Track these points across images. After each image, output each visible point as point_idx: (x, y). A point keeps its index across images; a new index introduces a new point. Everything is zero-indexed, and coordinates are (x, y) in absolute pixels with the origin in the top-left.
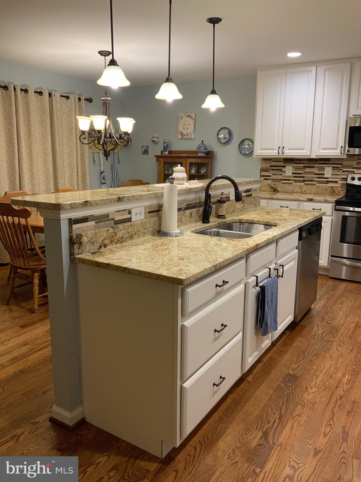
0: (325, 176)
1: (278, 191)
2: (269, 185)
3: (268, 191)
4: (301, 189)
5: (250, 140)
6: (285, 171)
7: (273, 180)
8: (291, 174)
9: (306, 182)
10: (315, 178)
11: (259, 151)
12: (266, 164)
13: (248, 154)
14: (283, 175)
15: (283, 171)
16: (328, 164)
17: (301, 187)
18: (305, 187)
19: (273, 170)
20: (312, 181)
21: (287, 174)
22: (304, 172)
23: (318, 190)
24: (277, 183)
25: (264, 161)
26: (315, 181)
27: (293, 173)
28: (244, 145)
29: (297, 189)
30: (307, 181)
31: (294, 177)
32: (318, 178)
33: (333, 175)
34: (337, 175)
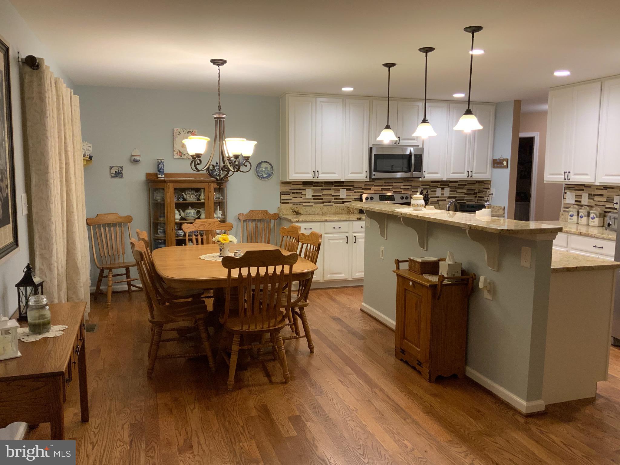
0: (341, 197)
1: (300, 214)
2: (291, 208)
3: (291, 215)
4: (322, 211)
5: (268, 163)
6: (305, 193)
7: (294, 203)
8: (311, 197)
9: (325, 204)
10: (332, 199)
11: (294, 175)
12: (286, 188)
13: (267, 177)
14: (304, 198)
15: (303, 194)
16: (343, 186)
17: (322, 209)
18: (325, 208)
19: (293, 193)
20: (329, 202)
21: (307, 197)
22: (322, 194)
23: (336, 210)
24: (298, 206)
25: (283, 185)
26: (333, 202)
27: (313, 196)
28: (261, 168)
29: (318, 211)
30: (326, 202)
31: (314, 199)
32: (335, 199)
33: (347, 195)
34: (350, 195)
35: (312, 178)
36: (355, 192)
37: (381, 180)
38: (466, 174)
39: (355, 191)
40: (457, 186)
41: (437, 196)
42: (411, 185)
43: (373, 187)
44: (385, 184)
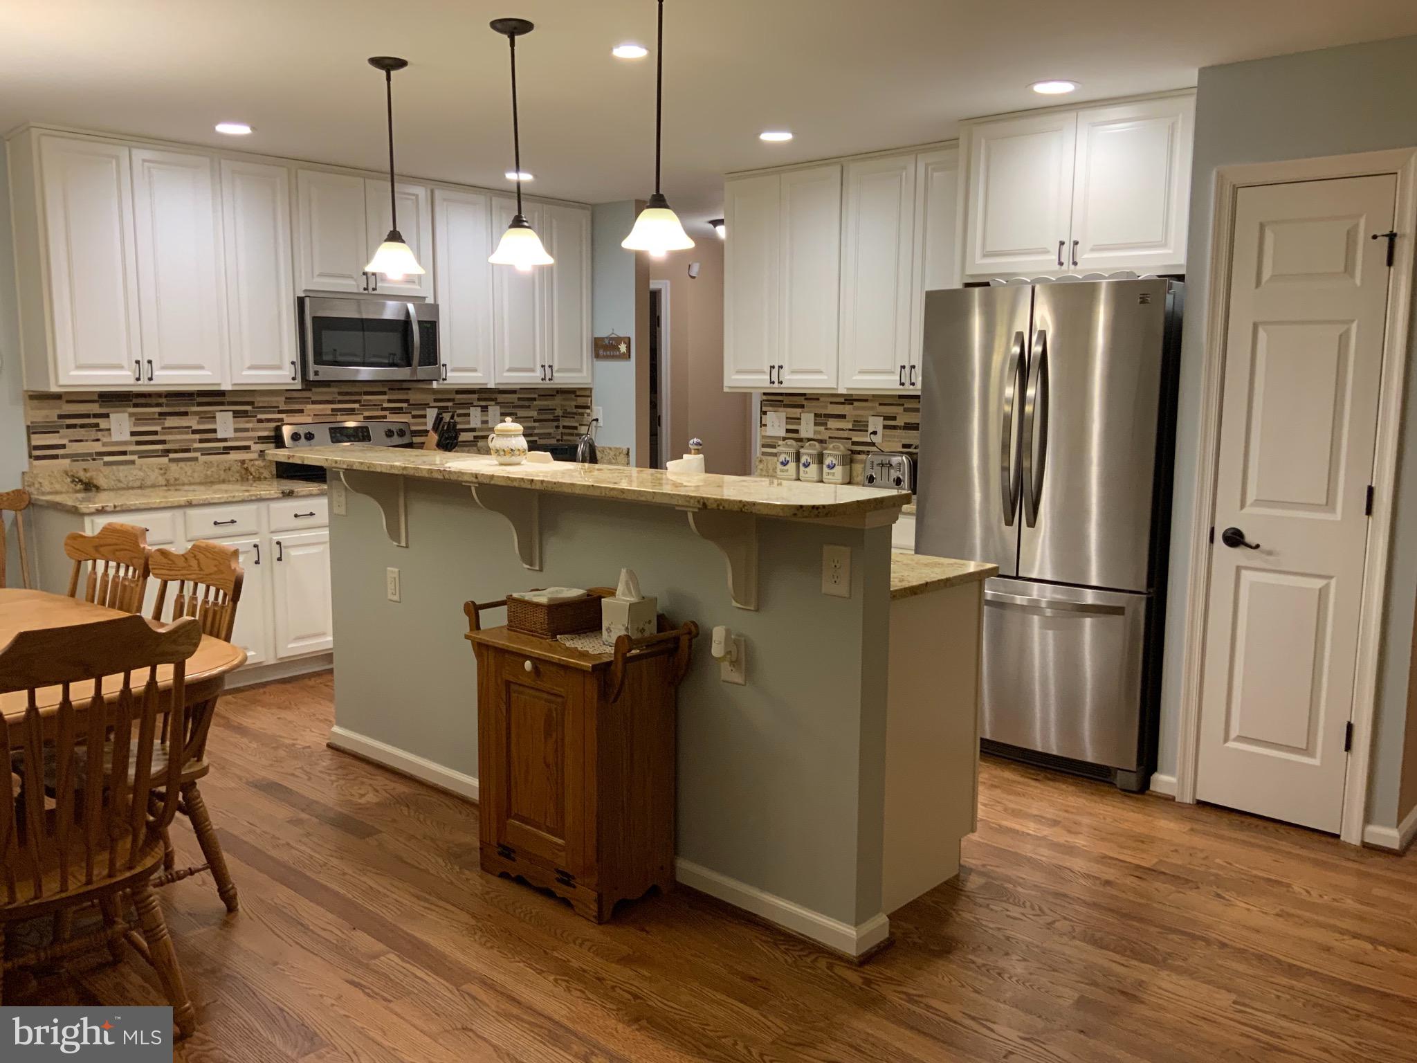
0: (220, 435)
1: (98, 488)
2: (66, 472)
3: (68, 492)
4: (166, 476)
6: (108, 427)
7: (75, 458)
8: (127, 437)
9: (172, 456)
10: (194, 441)
11: (72, 373)
12: (44, 412)
14: (105, 440)
15: (102, 430)
16: (222, 404)
17: (164, 471)
18: (174, 466)
19: (69, 427)
20: (187, 450)
21: (116, 437)
22: (163, 428)
23: (209, 473)
24: (90, 464)
25: (35, 402)
26: (196, 450)
27: (133, 434)
29: (155, 476)
30: (176, 451)
31: (138, 443)
32: (201, 441)
33: (236, 430)
34: (247, 430)
35: (132, 381)
36: (260, 421)
37: (329, 386)
38: (539, 373)
39: (259, 416)
40: (516, 400)
41: (472, 426)
42: (406, 401)
43: (310, 406)
44: (340, 398)
